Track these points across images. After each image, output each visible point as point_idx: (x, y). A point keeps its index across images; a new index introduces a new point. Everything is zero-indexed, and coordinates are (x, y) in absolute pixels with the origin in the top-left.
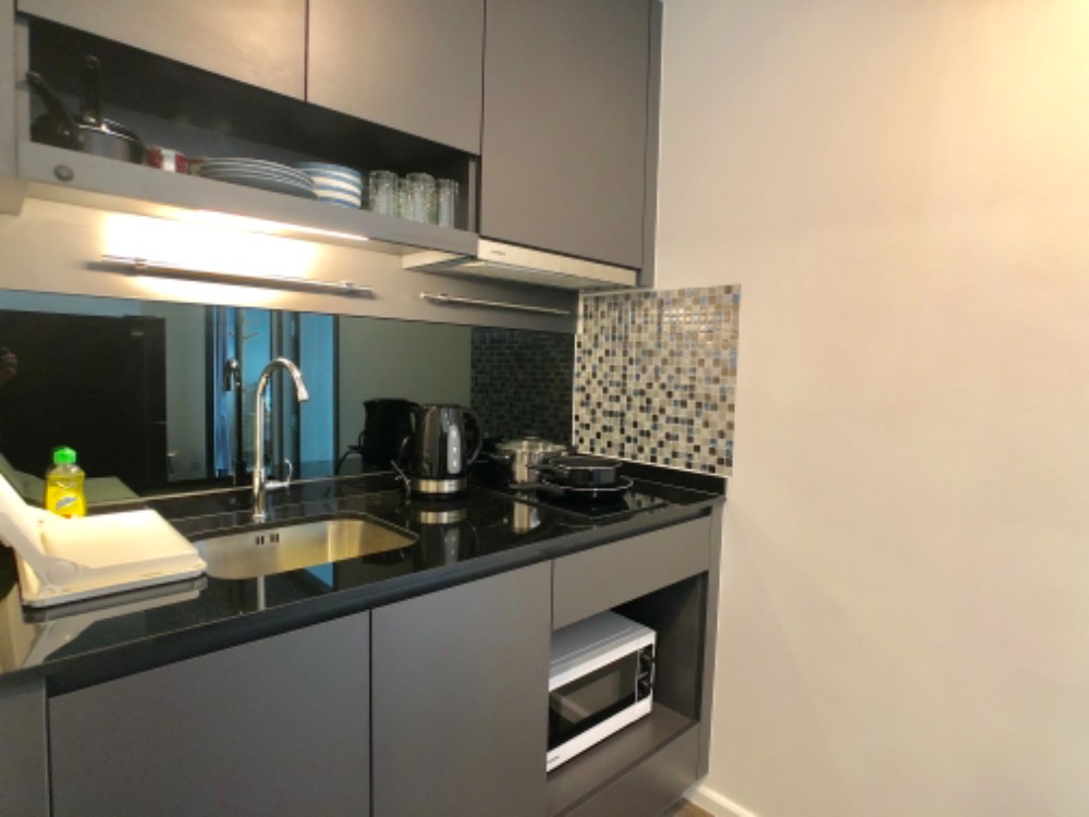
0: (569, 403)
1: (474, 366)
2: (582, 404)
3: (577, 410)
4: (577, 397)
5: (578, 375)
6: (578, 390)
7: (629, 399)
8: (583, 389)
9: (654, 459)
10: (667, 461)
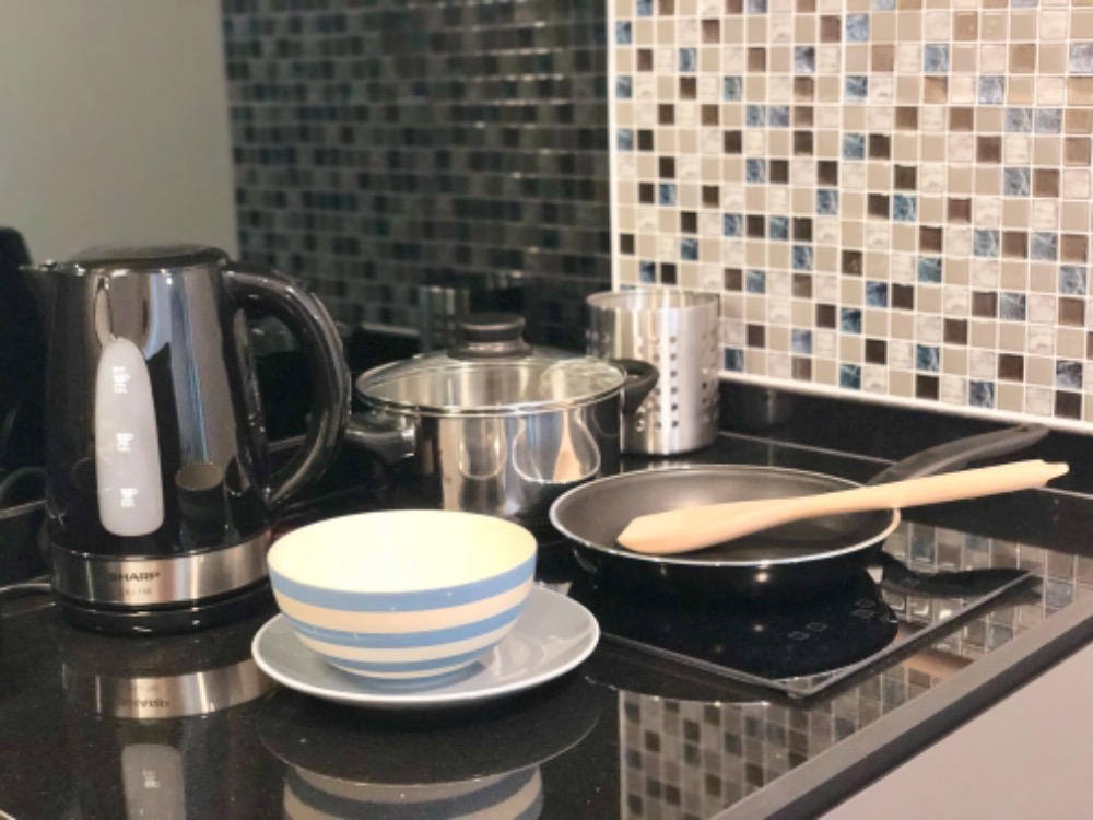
0: (596, 191)
1: (235, 71)
2: (646, 193)
3: (627, 215)
4: (624, 170)
5: (626, 90)
6: (625, 143)
7: (828, 171)
8: (646, 139)
9: (928, 387)
10: (979, 393)
